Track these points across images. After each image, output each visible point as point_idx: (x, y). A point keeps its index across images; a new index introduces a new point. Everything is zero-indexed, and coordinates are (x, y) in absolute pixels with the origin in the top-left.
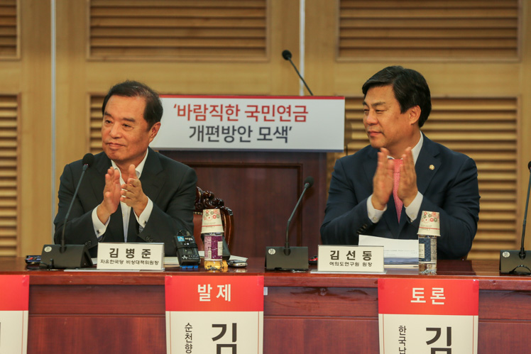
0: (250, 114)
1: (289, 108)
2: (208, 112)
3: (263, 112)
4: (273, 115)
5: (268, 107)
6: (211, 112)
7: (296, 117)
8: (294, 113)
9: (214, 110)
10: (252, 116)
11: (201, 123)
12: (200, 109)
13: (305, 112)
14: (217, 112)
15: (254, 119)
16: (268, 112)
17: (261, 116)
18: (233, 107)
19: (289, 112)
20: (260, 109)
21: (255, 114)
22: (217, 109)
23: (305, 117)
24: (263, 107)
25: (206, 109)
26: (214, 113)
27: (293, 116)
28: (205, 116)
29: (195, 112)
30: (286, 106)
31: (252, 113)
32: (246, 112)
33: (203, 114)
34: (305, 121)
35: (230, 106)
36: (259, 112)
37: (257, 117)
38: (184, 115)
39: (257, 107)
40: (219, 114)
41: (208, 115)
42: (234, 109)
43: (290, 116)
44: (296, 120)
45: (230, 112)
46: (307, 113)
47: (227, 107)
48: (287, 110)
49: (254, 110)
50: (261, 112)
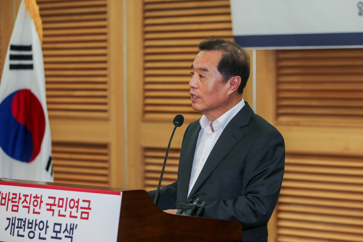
0: (49, 207)
1: (78, 202)
2: (21, 201)
3: (59, 206)
4: (66, 211)
5: (63, 200)
6: (23, 203)
7: (82, 213)
8: (81, 208)
9: (25, 200)
10: (51, 210)
11: (14, 214)
12: (15, 198)
13: (89, 208)
14: (27, 203)
16: (62, 207)
17: (56, 208)
18: (38, 198)
19: (77, 207)
20: (56, 203)
21: (53, 207)
22: (28, 199)
23: (88, 213)
24: (59, 199)
25: (20, 198)
26: (25, 204)
28: (18, 206)
29: (12, 202)
30: (76, 200)
31: (51, 205)
32: (47, 204)
33: (16, 204)
34: (87, 218)
35: (36, 197)
36: (55, 205)
37: (53, 211)
38: (4, 205)
39: (55, 198)
40: (28, 205)
41: (21, 205)
42: (39, 200)
43: (77, 211)
44: (81, 218)
45: (35, 203)
46: (90, 209)
47: (34, 197)
48: (76, 204)
49: (53, 203)
50: (57, 205)
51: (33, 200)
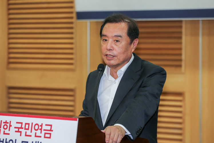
0: (17, 130)
1: (41, 126)
3: (25, 129)
4: (31, 132)
5: (29, 124)
7: (45, 133)
8: (44, 130)
10: (18, 131)
13: (51, 130)
15: (20, 133)
16: (28, 129)
17: (23, 131)
18: (8, 123)
19: (41, 129)
20: (23, 126)
21: (20, 130)
23: (50, 134)
24: (26, 124)
27: (43, 132)
30: (40, 124)
31: (19, 128)
32: (15, 128)
34: (50, 138)
35: (6, 122)
36: (23, 128)
37: (21, 132)
39: (22, 123)
42: (8, 125)
43: (41, 133)
44: (45, 137)
45: (5, 127)
46: (52, 131)
47: (4, 123)
48: (40, 128)
49: (20, 127)
50: (24, 128)
51: (3, 124)
